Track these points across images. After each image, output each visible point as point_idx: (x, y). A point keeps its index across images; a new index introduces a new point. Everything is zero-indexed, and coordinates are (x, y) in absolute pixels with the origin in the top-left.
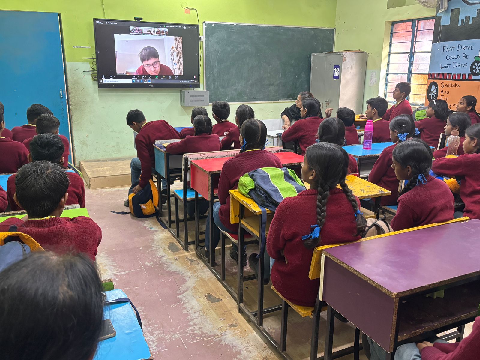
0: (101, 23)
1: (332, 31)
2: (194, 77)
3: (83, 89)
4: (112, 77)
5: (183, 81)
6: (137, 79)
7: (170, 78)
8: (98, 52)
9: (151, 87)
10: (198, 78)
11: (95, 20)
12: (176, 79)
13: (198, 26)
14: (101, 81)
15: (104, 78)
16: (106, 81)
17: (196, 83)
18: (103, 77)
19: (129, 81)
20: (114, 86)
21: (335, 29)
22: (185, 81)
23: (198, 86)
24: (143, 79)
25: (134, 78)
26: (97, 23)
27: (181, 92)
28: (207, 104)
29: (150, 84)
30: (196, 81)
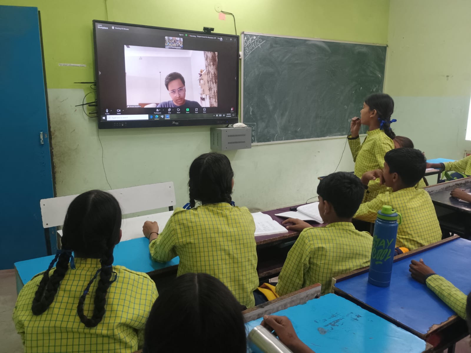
0: (105, 28)
1: (384, 49)
2: (232, 109)
3: (74, 130)
4: (120, 111)
5: (217, 115)
7: (196, 111)
8: (100, 73)
9: (175, 125)
10: (236, 111)
11: (95, 22)
12: (204, 112)
13: (237, 38)
14: (104, 118)
15: (108, 114)
16: (111, 118)
17: (234, 117)
18: (107, 111)
19: (145, 117)
20: (123, 125)
21: (387, 46)
22: (220, 115)
23: (236, 121)
25: (157, 112)
26: (99, 27)
27: (212, 130)
28: (250, 147)
29: (174, 121)
30: (233, 115)
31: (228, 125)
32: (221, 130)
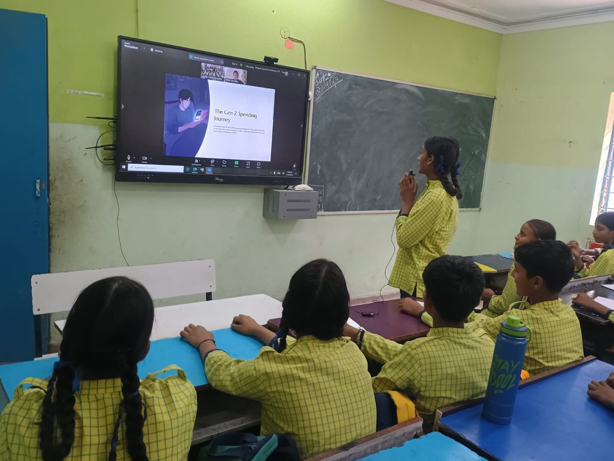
0: (134, 48)
1: (492, 101)
2: (294, 166)
3: (82, 180)
4: (146, 158)
5: (275, 173)
6: (200, 165)
7: (248, 166)
8: (123, 107)
9: (218, 182)
10: (300, 169)
11: (121, 38)
13: (307, 73)
15: (129, 162)
16: (132, 167)
17: (296, 176)
18: (129, 158)
19: (179, 169)
20: (148, 178)
21: (495, 98)
22: (279, 173)
23: (299, 182)
24: (211, 165)
25: (196, 163)
26: (126, 46)
27: (266, 192)
28: (314, 216)
29: (217, 176)
30: (296, 174)
31: (288, 187)
32: (279, 192)
